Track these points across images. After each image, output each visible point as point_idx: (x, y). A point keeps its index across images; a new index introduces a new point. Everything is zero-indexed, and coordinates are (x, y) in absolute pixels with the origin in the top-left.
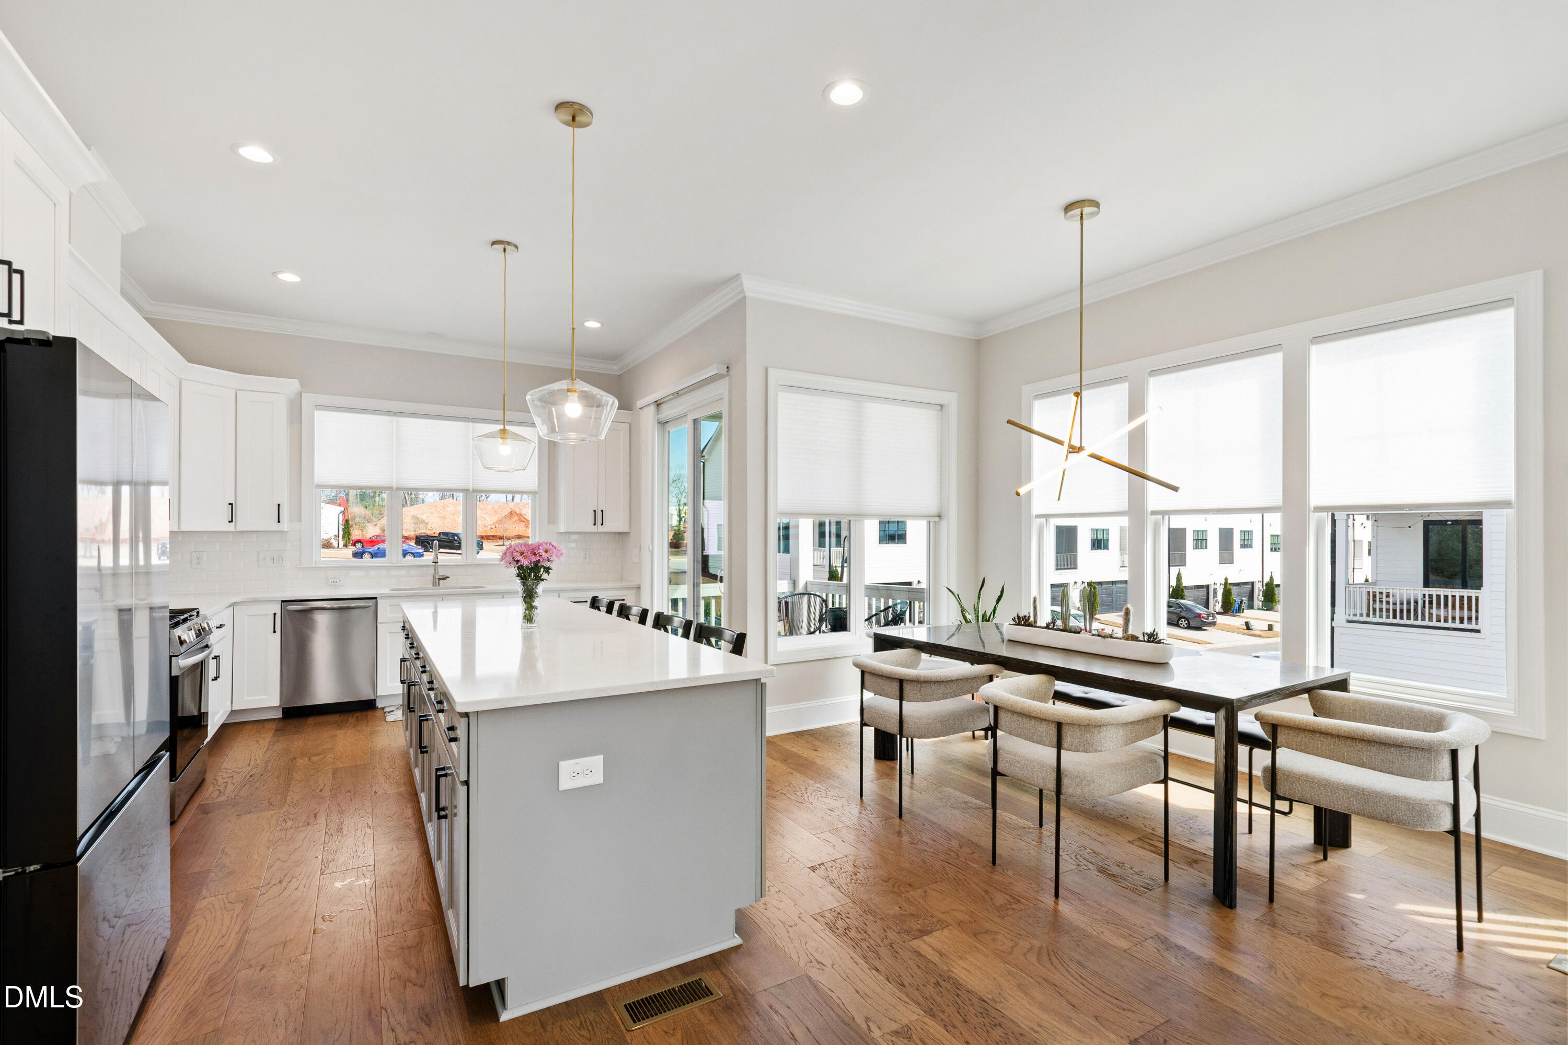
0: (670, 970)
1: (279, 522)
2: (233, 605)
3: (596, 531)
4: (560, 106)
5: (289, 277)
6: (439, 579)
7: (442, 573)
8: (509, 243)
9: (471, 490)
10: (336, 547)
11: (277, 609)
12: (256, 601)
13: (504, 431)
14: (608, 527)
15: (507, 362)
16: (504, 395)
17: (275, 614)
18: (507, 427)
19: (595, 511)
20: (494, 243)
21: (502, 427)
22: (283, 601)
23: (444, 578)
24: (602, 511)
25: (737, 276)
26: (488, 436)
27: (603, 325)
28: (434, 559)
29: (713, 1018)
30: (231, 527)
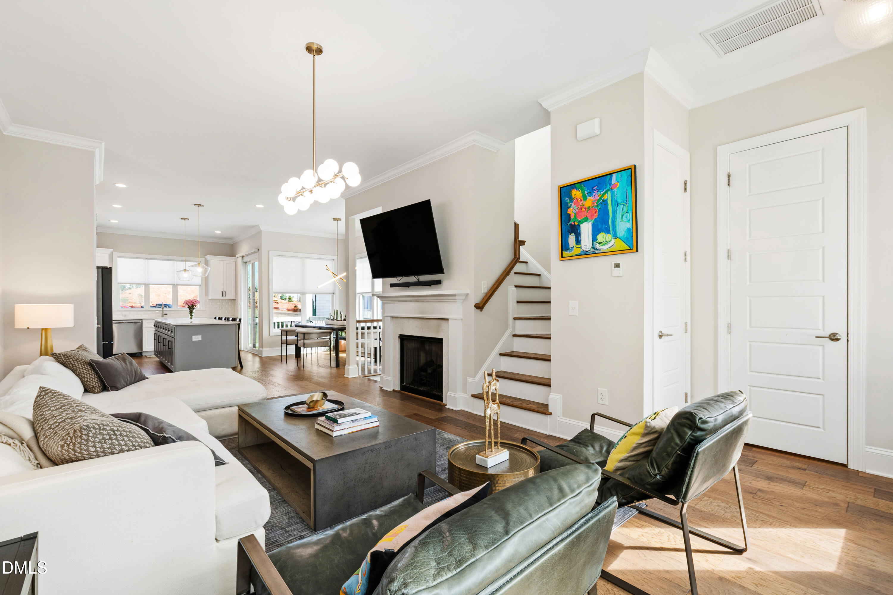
3: (223, 298)
19: (222, 292)
24: (225, 292)
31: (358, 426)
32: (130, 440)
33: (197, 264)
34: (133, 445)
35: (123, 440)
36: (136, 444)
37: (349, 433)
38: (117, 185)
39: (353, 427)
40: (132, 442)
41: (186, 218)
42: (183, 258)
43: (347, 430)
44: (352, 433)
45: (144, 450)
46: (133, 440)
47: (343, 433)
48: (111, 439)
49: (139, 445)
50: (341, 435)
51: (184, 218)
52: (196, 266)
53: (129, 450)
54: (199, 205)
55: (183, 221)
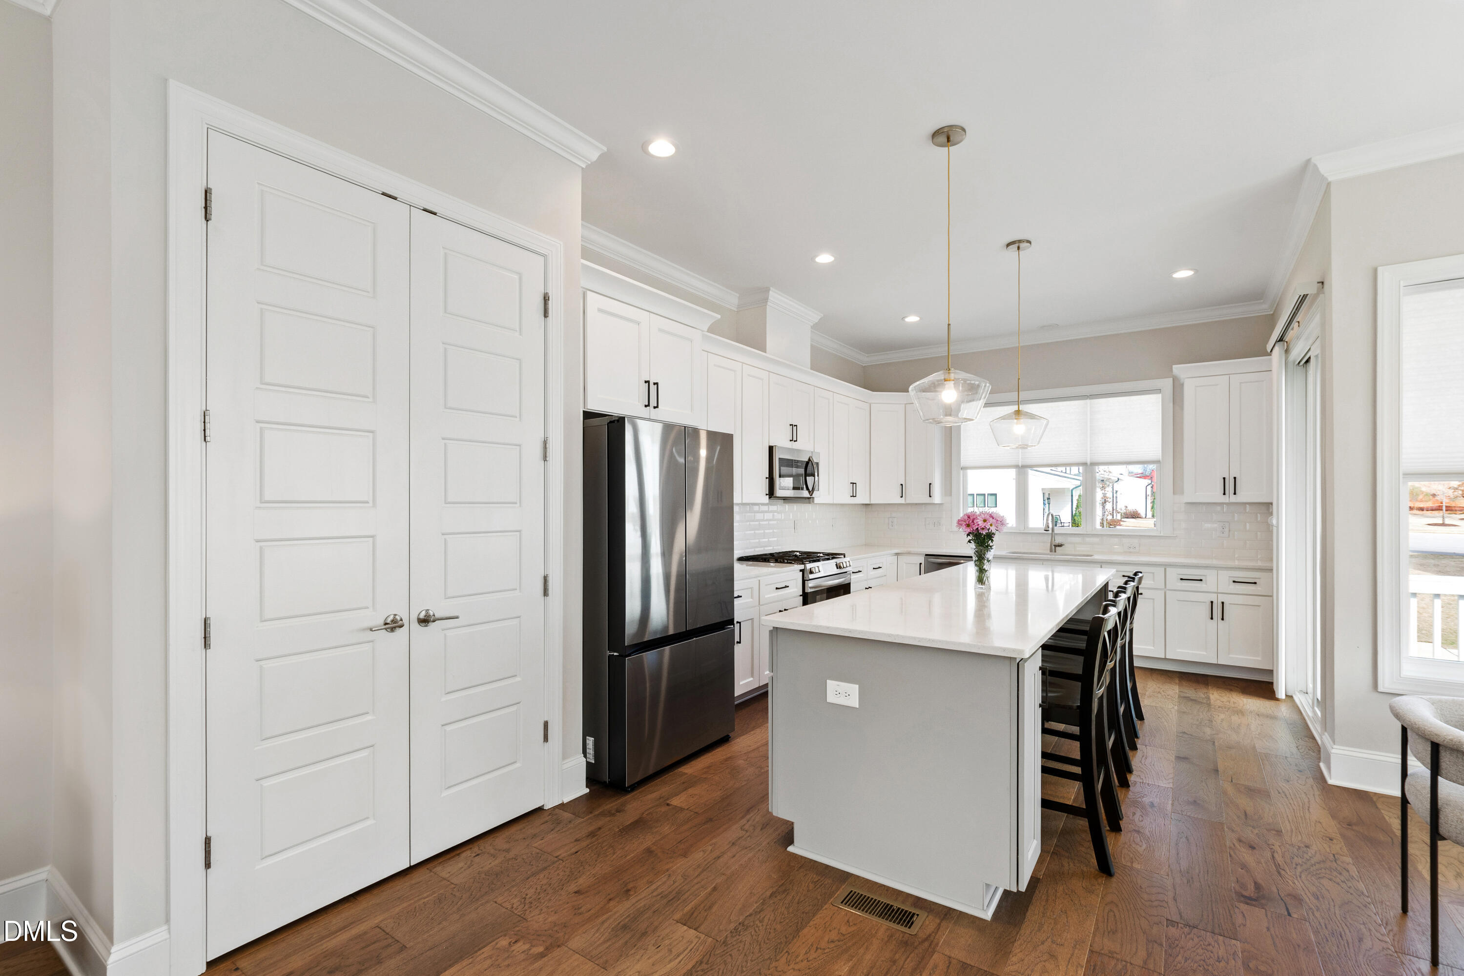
0: (909, 895)
1: (930, 496)
2: (897, 554)
3: (1228, 501)
4: (936, 134)
5: (912, 319)
6: (1055, 546)
7: (1058, 540)
8: (1020, 241)
9: (1089, 463)
10: (1144, 517)
11: (922, 560)
12: (909, 553)
13: (1018, 413)
14: (1242, 497)
15: (1021, 347)
16: (1019, 379)
17: (921, 564)
18: (1022, 407)
19: (1224, 479)
20: (1008, 245)
21: (1015, 408)
22: (926, 555)
23: (1060, 546)
24: (1235, 478)
25: (1308, 161)
26: (1003, 418)
27: (1196, 271)
28: (1045, 528)
29: (886, 939)
30: (902, 501)
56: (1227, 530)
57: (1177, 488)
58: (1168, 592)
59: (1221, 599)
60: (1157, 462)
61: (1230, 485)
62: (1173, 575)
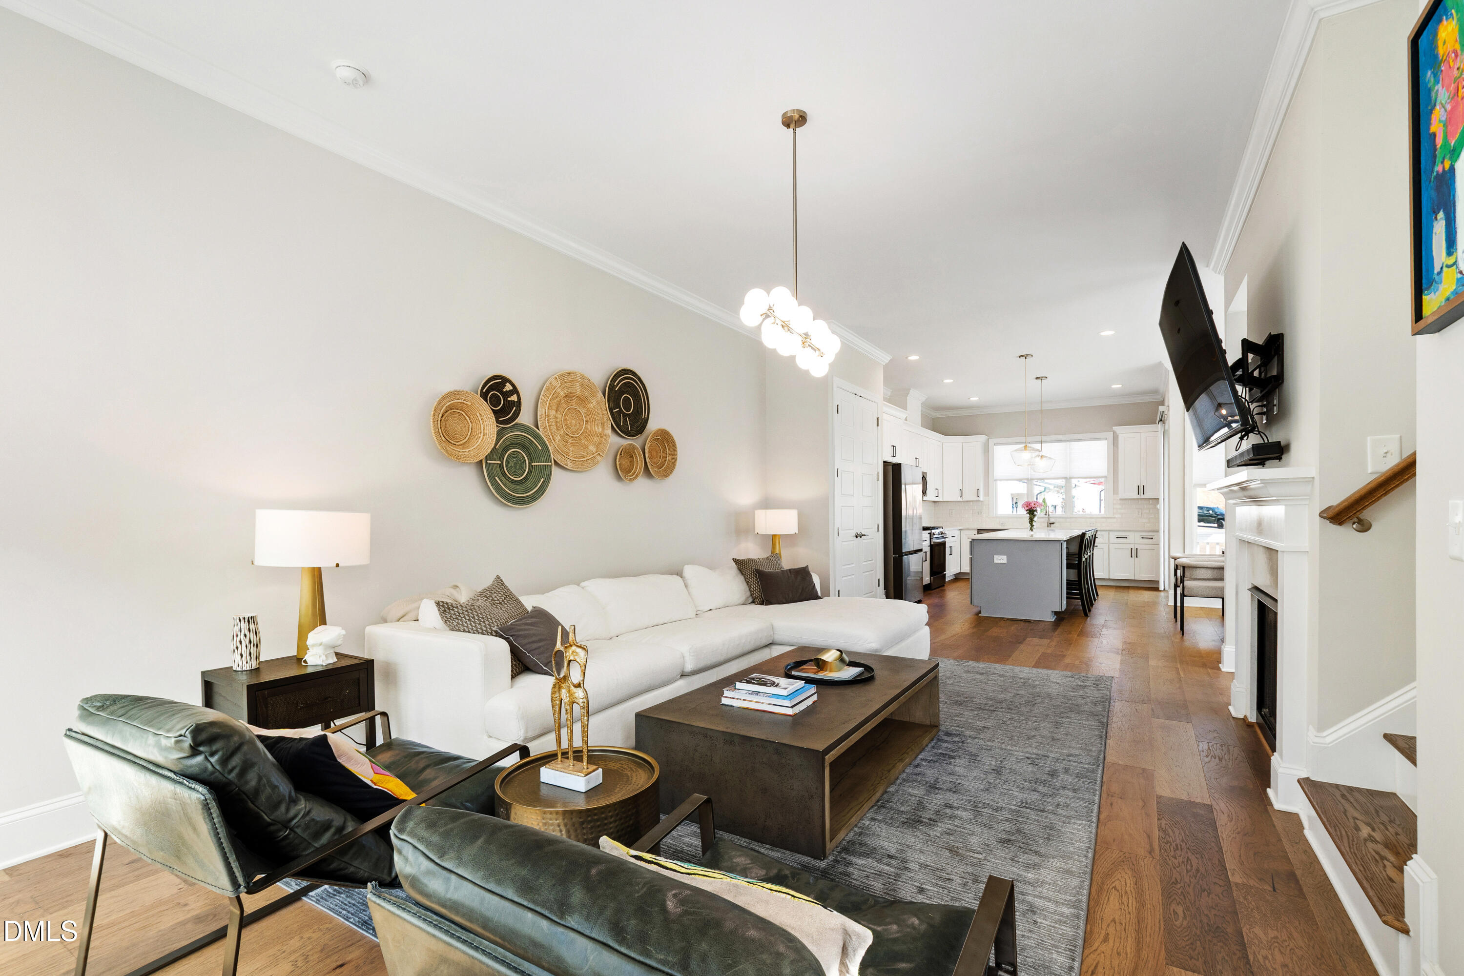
31: (756, 702)
32: (471, 624)
33: (1022, 448)
34: (472, 629)
35: (466, 622)
36: (475, 629)
37: (744, 708)
38: (910, 358)
39: (748, 701)
40: (472, 626)
41: (1042, 377)
42: (1039, 438)
43: (739, 701)
44: (748, 709)
45: (480, 635)
46: (474, 625)
47: (736, 704)
48: (457, 618)
49: (477, 631)
50: (731, 706)
51: (1039, 378)
52: (1021, 450)
53: (469, 632)
54: (1025, 356)
55: (1039, 381)
56: (1140, 513)
57: (1115, 491)
58: (1110, 545)
59: (1136, 546)
60: (1105, 477)
61: (1141, 490)
62: (1113, 535)
